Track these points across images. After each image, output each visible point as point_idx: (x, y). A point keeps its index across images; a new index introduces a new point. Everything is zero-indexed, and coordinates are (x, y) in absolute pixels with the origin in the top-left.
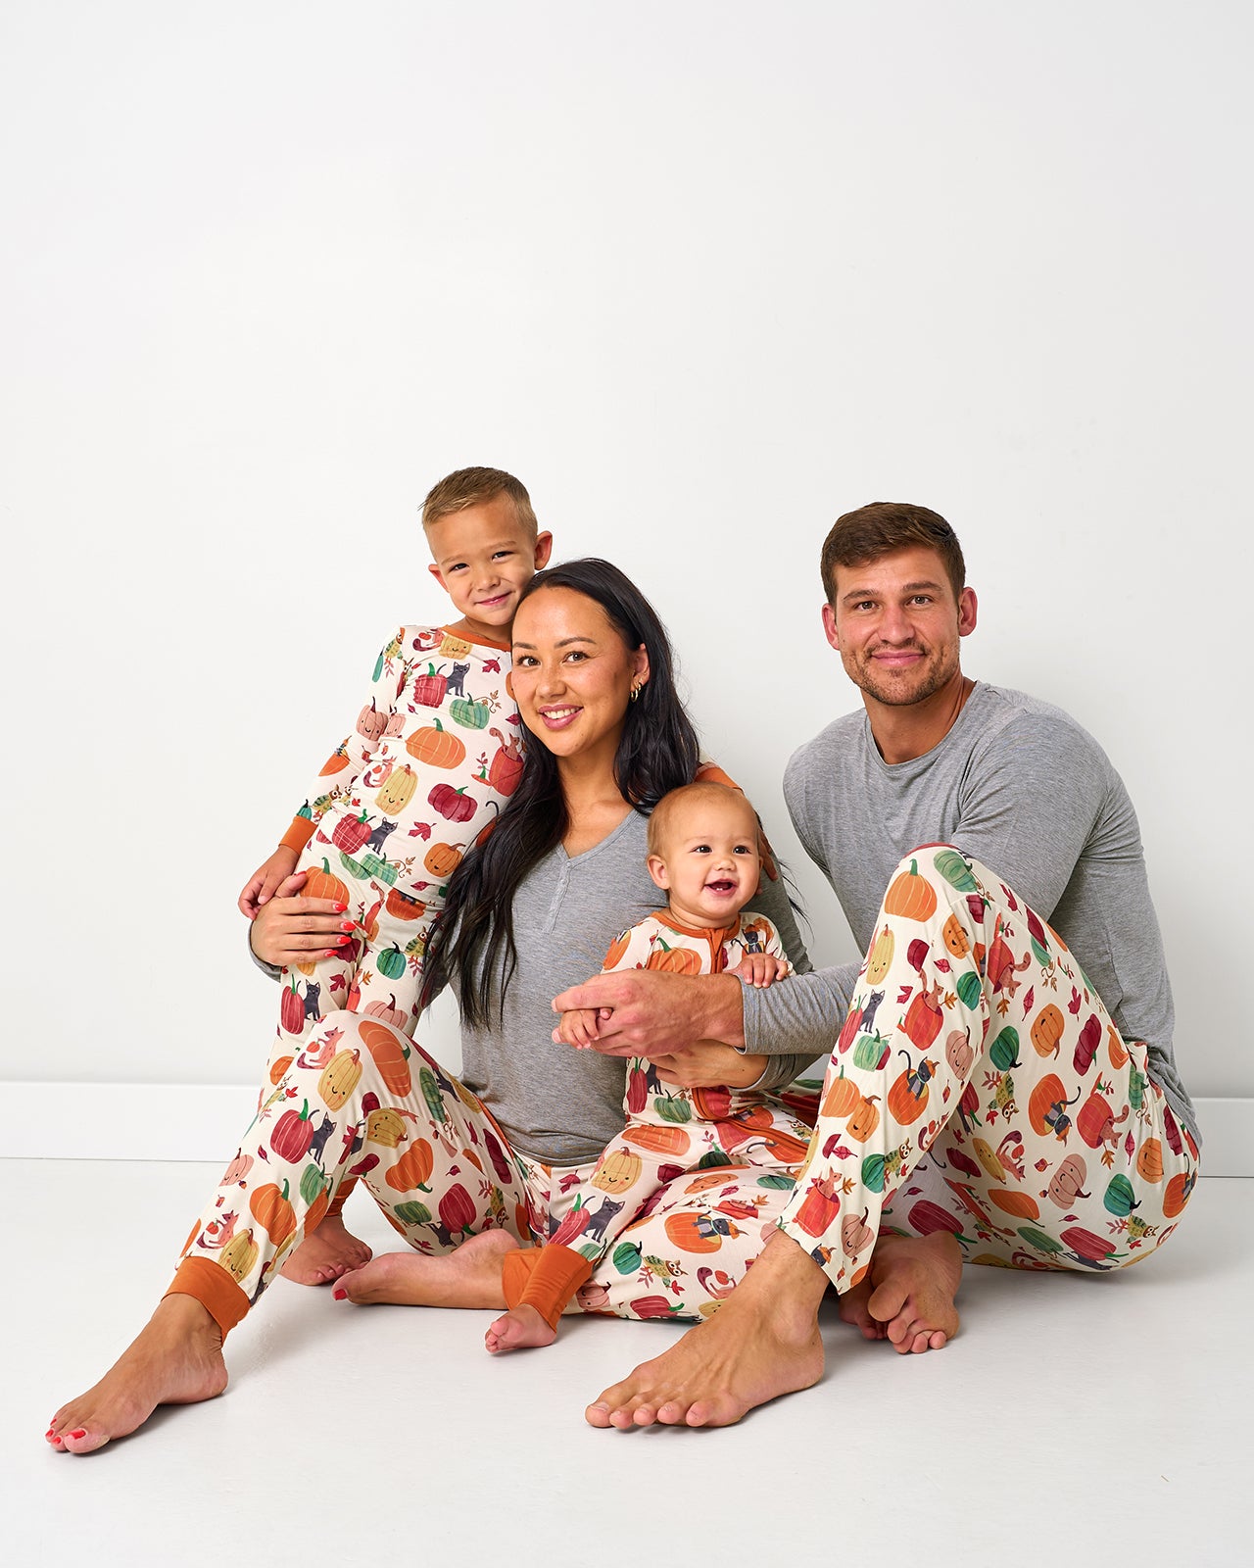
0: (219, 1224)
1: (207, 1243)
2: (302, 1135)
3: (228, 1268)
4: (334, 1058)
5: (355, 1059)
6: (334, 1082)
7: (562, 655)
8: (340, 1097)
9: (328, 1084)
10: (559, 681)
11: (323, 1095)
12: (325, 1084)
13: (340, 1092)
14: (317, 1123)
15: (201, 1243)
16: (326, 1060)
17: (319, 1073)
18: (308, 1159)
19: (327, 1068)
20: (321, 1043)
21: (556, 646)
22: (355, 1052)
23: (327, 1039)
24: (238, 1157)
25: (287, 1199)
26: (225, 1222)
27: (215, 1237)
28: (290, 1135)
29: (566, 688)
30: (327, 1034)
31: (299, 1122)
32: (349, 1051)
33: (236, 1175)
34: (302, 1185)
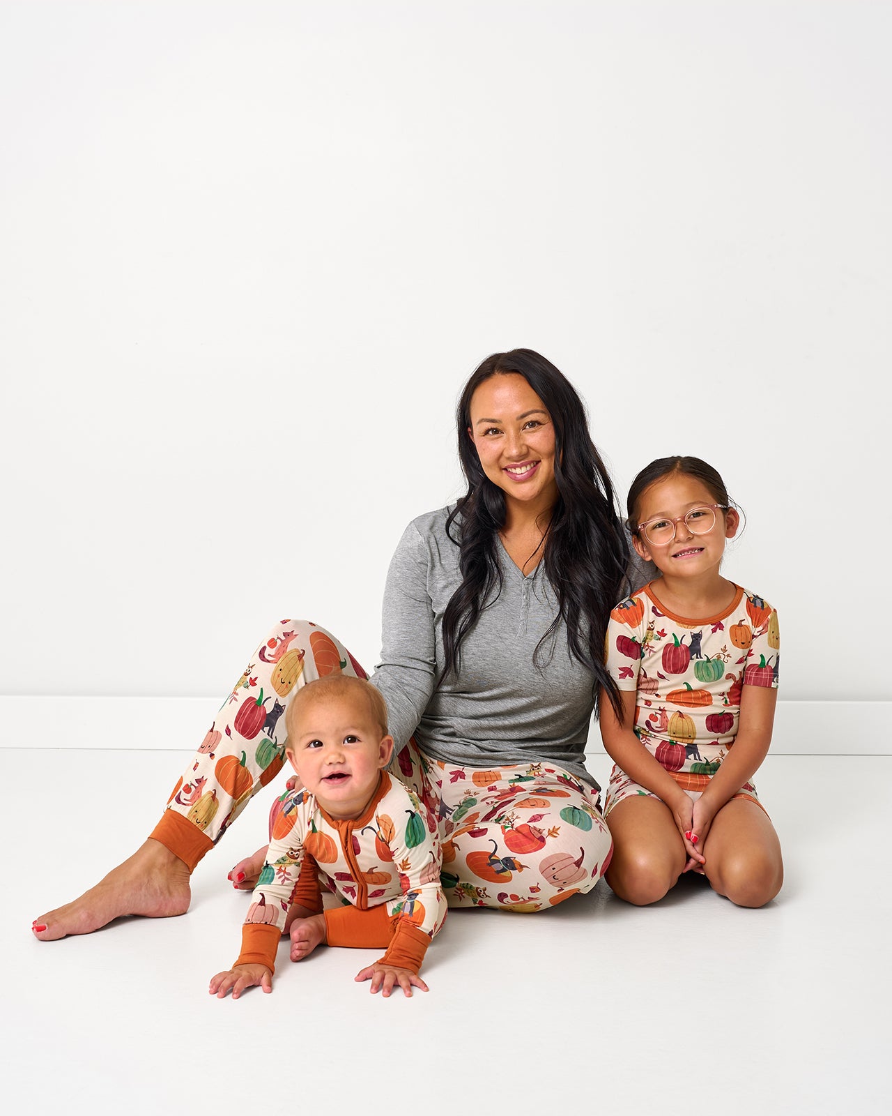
0: (192, 787)
1: (182, 800)
2: (258, 717)
3: (194, 822)
4: (286, 654)
5: (300, 657)
6: (283, 674)
7: (522, 425)
8: (287, 686)
9: (279, 676)
10: (523, 444)
11: (274, 684)
12: (276, 675)
13: (287, 682)
14: (269, 707)
15: (178, 800)
16: (279, 656)
17: (273, 666)
18: (262, 735)
19: (279, 663)
20: (278, 641)
21: (518, 419)
22: (302, 652)
23: (283, 638)
24: (212, 731)
25: (244, 766)
26: (196, 785)
27: (188, 796)
28: (249, 717)
29: (528, 447)
30: (285, 634)
31: (256, 706)
32: (297, 650)
33: (208, 747)
34: (257, 755)
